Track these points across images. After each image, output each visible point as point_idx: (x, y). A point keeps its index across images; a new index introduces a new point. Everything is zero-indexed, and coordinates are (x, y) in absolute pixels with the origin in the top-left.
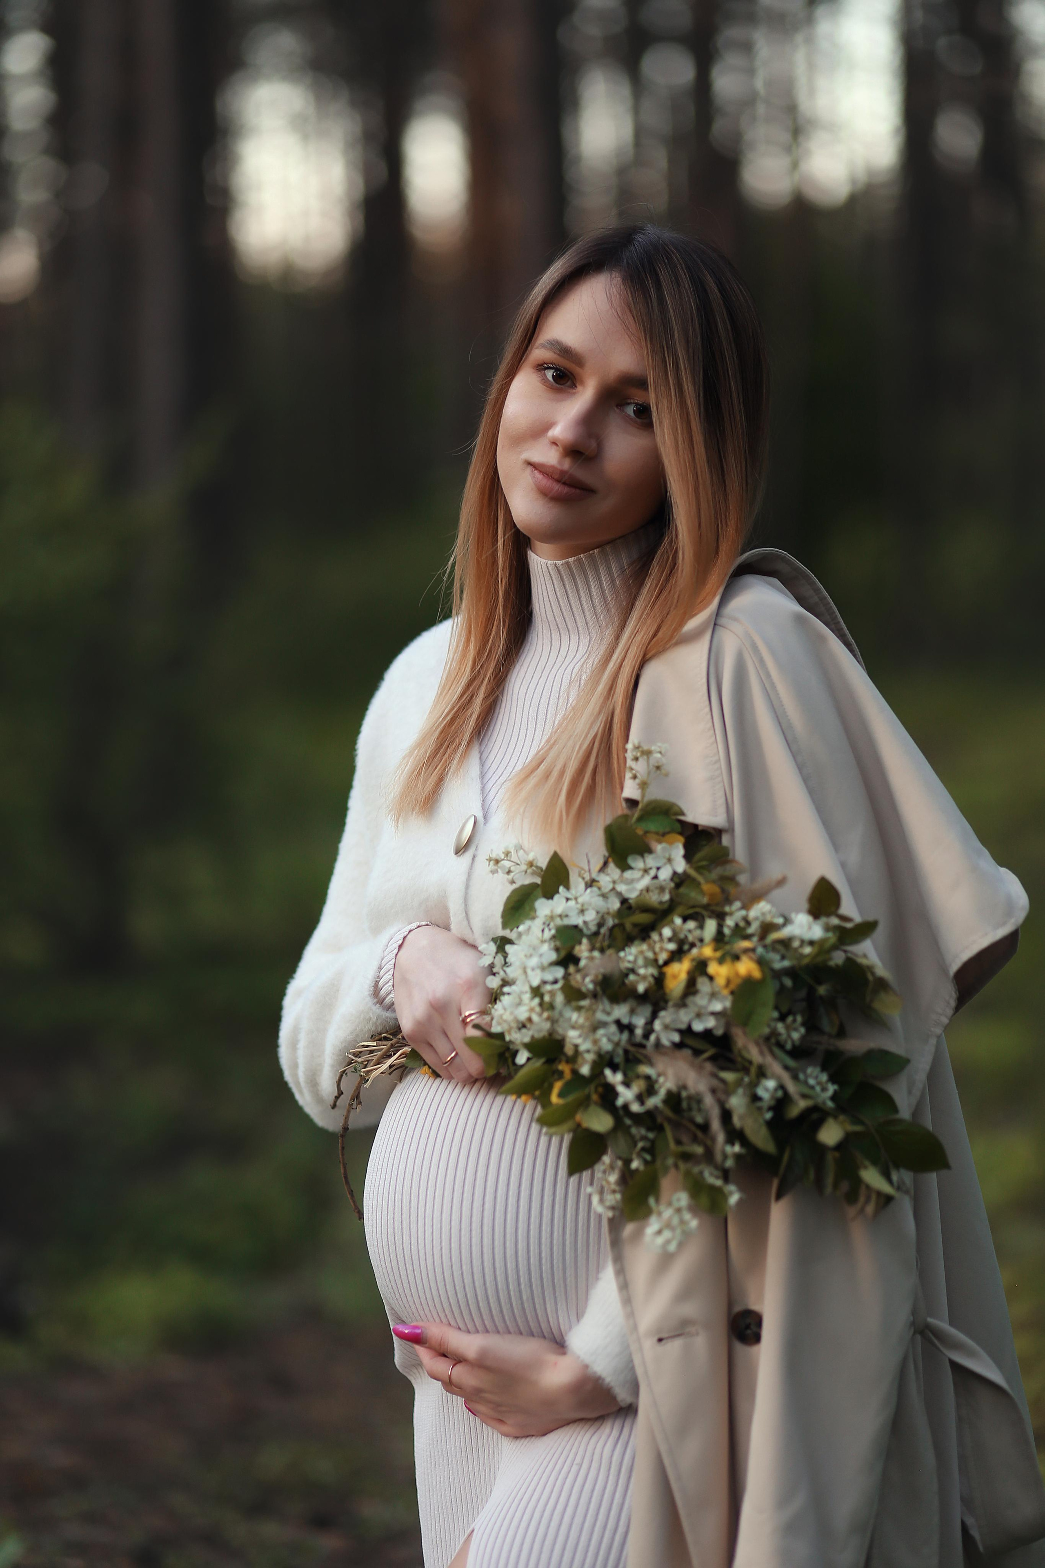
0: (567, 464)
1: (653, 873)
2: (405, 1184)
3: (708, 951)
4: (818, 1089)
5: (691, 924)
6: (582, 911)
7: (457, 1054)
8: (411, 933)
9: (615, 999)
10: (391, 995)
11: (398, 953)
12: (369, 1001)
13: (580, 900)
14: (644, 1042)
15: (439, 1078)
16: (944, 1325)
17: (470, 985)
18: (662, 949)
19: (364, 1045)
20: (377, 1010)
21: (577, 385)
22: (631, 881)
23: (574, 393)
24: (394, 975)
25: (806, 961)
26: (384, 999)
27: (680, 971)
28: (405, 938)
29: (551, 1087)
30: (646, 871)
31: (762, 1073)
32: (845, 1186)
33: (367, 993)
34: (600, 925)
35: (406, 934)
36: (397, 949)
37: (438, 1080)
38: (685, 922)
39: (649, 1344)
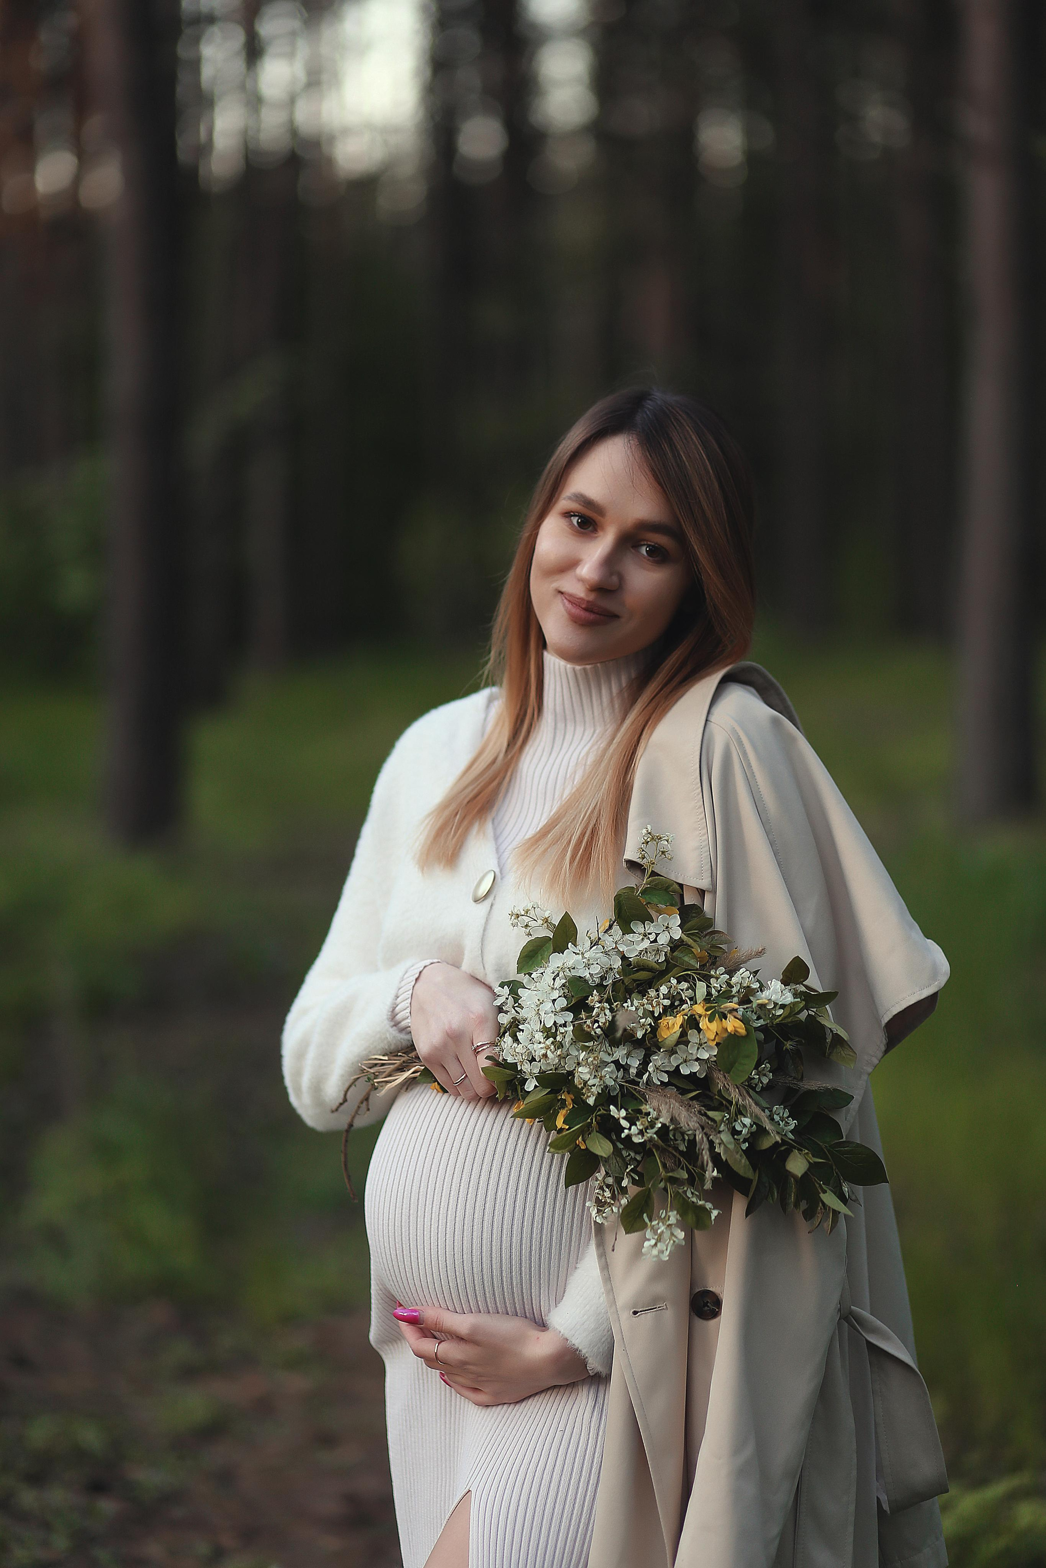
0: (591, 597)
1: (652, 937)
2: (414, 1184)
3: (699, 1009)
4: (783, 1124)
5: (684, 985)
6: (588, 966)
7: (466, 1076)
8: (426, 969)
9: (615, 1043)
10: (408, 1020)
11: (415, 984)
12: (387, 1024)
13: (587, 955)
14: (637, 1079)
15: (447, 1094)
16: (866, 1314)
17: (482, 1020)
18: (658, 1004)
20: (394, 1032)
21: (599, 530)
22: (632, 943)
23: (596, 537)
24: (412, 1004)
25: (777, 1021)
26: (400, 1022)
27: (673, 1023)
28: (420, 972)
29: (556, 1114)
30: (646, 935)
31: (740, 1112)
32: (804, 1205)
33: (385, 1017)
34: (603, 978)
35: (421, 969)
36: (414, 982)
37: (446, 1096)
38: (679, 982)
39: (625, 1316)
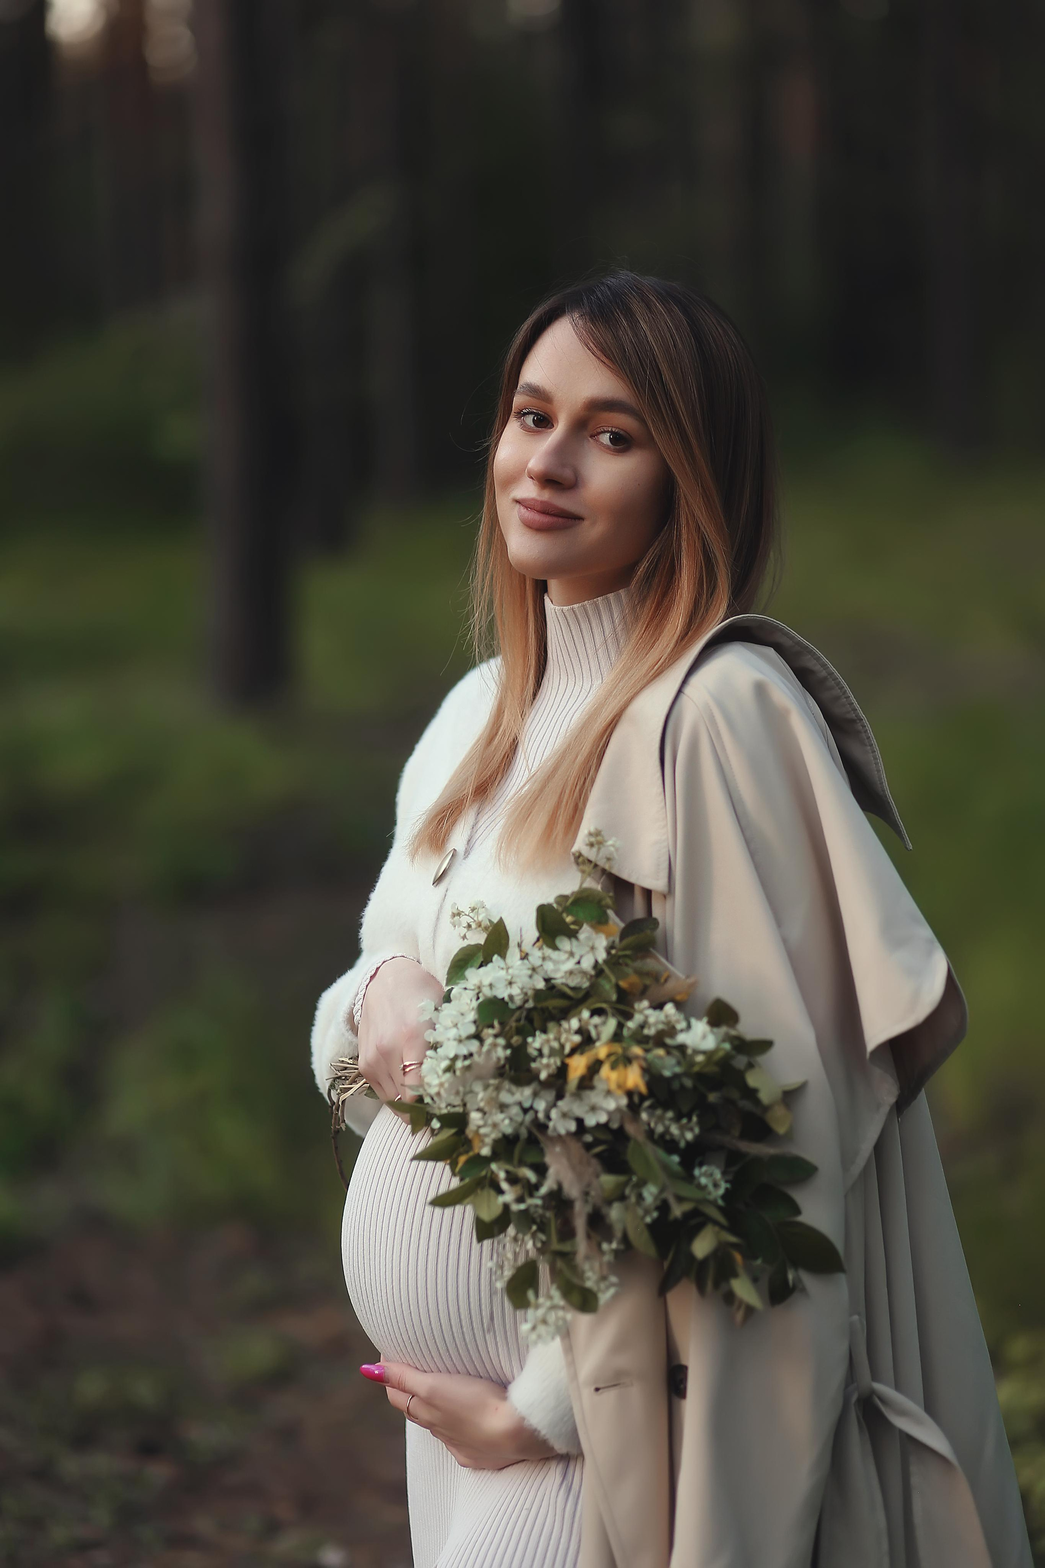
0: (546, 495)
1: (577, 957)
3: (604, 1052)
4: (711, 1187)
5: (596, 1020)
6: (510, 984)
7: (401, 1097)
8: (384, 965)
9: (520, 1082)
13: (511, 971)
16: (889, 1392)
17: (414, 1035)
18: (567, 1040)
19: (343, 1061)
21: (554, 424)
22: (556, 962)
25: (696, 1069)
27: (578, 1065)
28: (378, 969)
30: (572, 954)
34: (523, 1002)
38: (592, 1016)
39: (587, 1393)
